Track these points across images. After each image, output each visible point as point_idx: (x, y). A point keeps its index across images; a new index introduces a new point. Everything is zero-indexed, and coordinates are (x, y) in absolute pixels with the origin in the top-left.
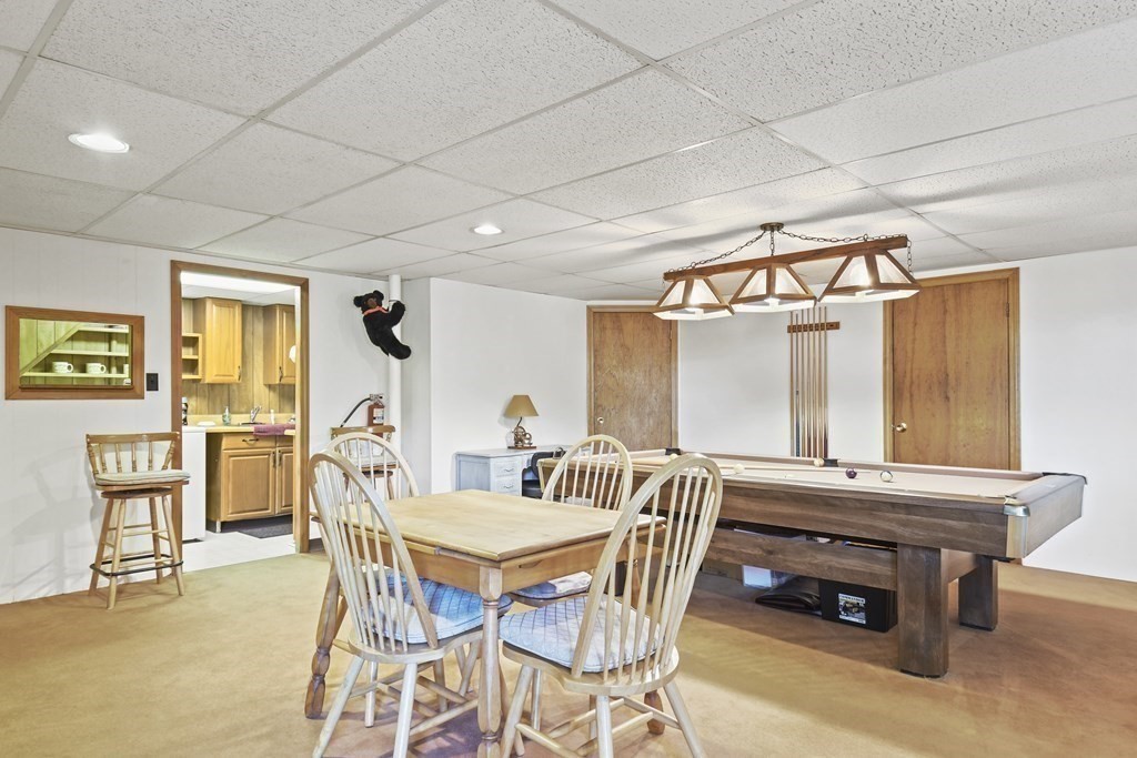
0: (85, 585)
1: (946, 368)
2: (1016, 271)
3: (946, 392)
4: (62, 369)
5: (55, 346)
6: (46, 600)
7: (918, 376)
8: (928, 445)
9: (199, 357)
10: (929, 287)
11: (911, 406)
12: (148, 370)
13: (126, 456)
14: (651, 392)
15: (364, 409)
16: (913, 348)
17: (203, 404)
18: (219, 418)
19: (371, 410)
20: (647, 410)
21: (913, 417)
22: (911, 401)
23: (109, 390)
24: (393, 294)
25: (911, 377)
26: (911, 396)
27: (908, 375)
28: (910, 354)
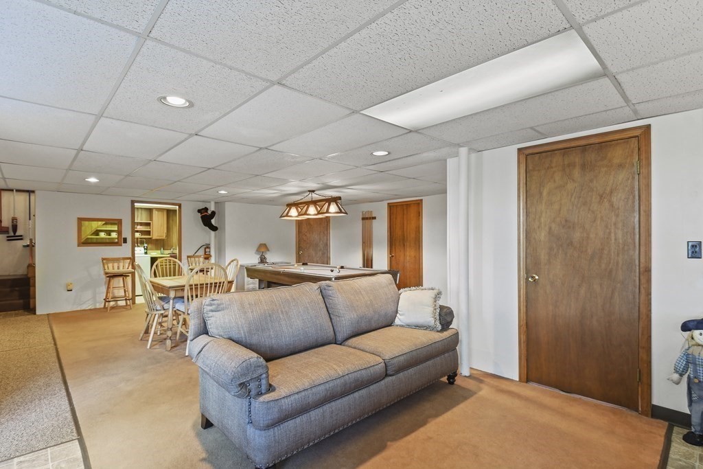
0: (102, 306)
1: (404, 234)
2: (421, 200)
3: (404, 243)
4: (102, 235)
5: (98, 227)
6: (90, 310)
7: (397, 237)
8: (399, 262)
9: (151, 230)
10: (399, 205)
11: (395, 249)
12: (123, 236)
13: (116, 265)
14: (320, 242)
15: (203, 248)
17: (154, 247)
18: (159, 251)
19: (205, 248)
20: (319, 249)
21: (395, 252)
22: (395, 246)
23: (111, 243)
24: (212, 208)
25: (395, 237)
26: (395, 244)
28: (394, 229)
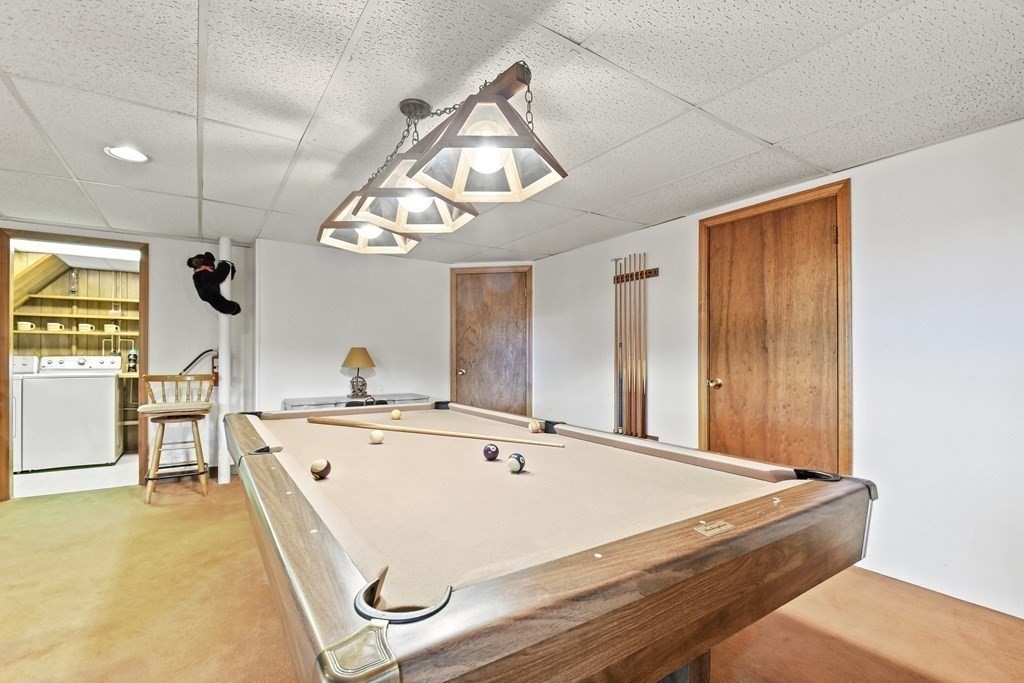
1: (764, 312)
2: (847, 183)
3: (764, 342)
7: (735, 323)
8: (745, 405)
10: (746, 219)
11: (727, 360)
14: (507, 347)
16: (729, 291)
19: (213, 359)
20: (504, 363)
21: (729, 372)
22: (727, 353)
24: (223, 254)
25: (727, 326)
26: (727, 347)
27: (724, 322)
28: (726, 299)
